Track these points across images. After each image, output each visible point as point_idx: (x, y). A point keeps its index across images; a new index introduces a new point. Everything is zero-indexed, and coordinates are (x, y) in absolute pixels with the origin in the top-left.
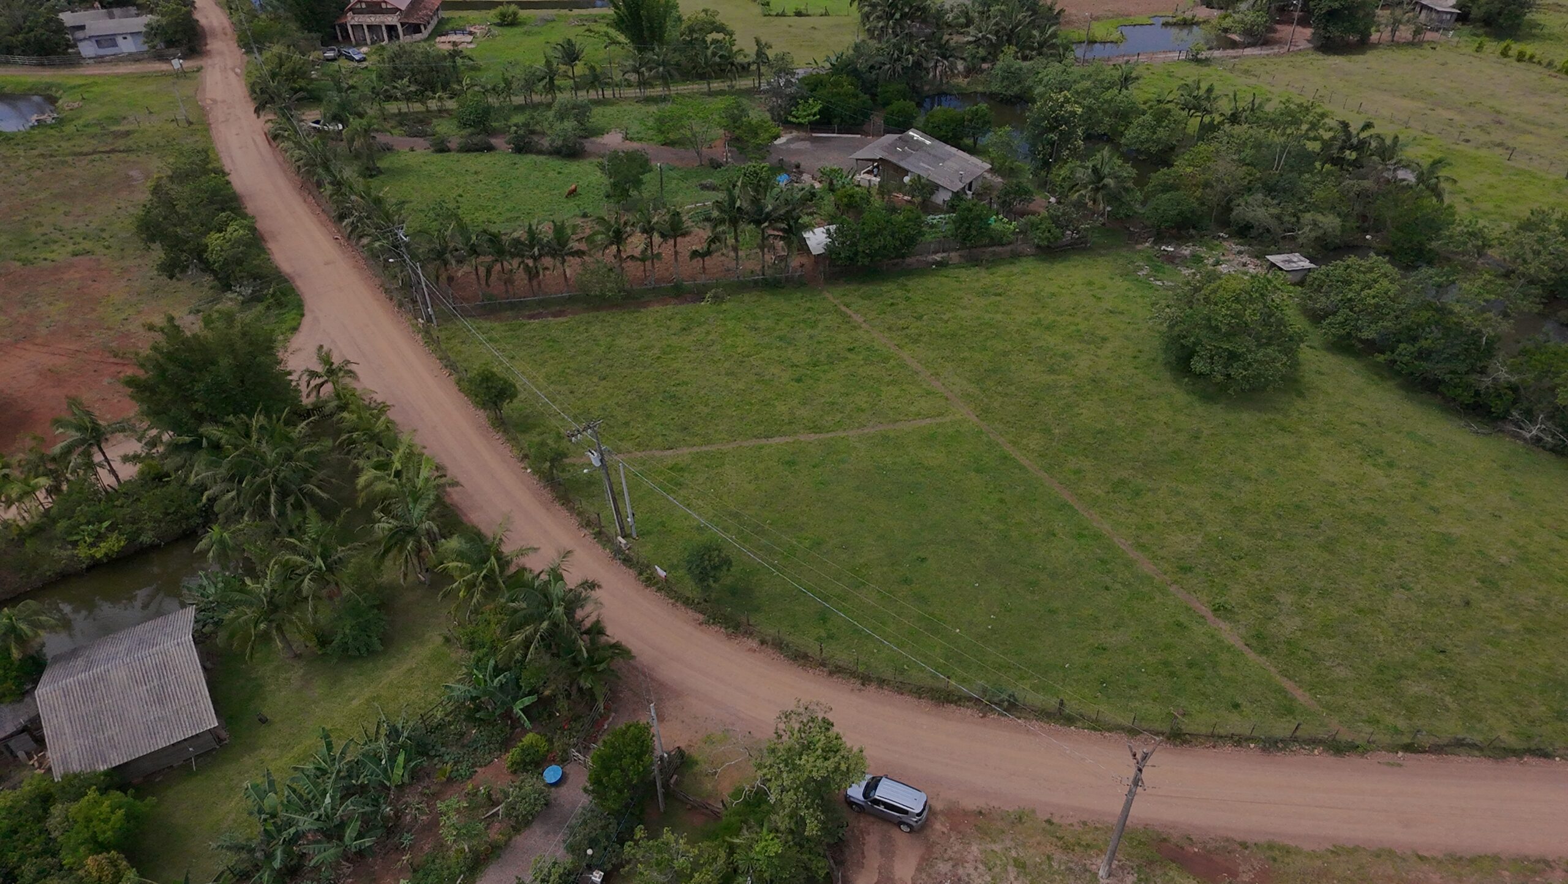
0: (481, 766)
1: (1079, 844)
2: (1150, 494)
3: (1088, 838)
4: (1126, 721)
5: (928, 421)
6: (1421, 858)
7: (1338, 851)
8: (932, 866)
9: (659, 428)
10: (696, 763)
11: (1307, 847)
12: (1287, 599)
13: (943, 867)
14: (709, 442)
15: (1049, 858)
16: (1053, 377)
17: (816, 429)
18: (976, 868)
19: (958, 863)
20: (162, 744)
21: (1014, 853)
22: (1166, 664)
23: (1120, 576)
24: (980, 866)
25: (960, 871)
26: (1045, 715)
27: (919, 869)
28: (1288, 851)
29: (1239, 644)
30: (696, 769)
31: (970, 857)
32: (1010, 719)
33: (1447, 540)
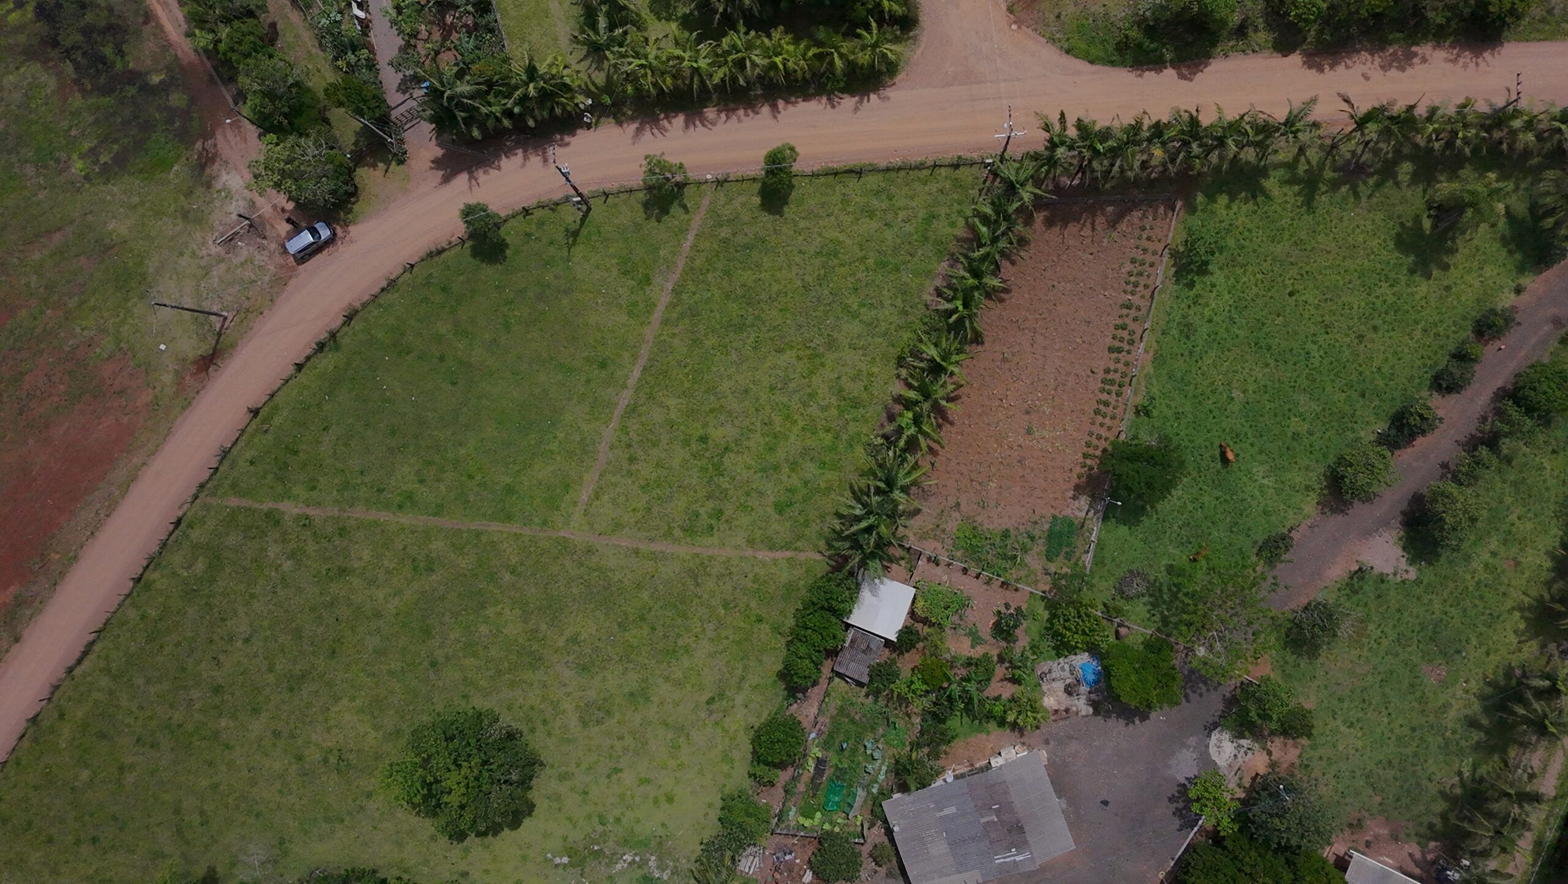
5: (585, 497)
6: (144, 465)
11: (179, 420)
23: (365, 490)
29: (281, 507)
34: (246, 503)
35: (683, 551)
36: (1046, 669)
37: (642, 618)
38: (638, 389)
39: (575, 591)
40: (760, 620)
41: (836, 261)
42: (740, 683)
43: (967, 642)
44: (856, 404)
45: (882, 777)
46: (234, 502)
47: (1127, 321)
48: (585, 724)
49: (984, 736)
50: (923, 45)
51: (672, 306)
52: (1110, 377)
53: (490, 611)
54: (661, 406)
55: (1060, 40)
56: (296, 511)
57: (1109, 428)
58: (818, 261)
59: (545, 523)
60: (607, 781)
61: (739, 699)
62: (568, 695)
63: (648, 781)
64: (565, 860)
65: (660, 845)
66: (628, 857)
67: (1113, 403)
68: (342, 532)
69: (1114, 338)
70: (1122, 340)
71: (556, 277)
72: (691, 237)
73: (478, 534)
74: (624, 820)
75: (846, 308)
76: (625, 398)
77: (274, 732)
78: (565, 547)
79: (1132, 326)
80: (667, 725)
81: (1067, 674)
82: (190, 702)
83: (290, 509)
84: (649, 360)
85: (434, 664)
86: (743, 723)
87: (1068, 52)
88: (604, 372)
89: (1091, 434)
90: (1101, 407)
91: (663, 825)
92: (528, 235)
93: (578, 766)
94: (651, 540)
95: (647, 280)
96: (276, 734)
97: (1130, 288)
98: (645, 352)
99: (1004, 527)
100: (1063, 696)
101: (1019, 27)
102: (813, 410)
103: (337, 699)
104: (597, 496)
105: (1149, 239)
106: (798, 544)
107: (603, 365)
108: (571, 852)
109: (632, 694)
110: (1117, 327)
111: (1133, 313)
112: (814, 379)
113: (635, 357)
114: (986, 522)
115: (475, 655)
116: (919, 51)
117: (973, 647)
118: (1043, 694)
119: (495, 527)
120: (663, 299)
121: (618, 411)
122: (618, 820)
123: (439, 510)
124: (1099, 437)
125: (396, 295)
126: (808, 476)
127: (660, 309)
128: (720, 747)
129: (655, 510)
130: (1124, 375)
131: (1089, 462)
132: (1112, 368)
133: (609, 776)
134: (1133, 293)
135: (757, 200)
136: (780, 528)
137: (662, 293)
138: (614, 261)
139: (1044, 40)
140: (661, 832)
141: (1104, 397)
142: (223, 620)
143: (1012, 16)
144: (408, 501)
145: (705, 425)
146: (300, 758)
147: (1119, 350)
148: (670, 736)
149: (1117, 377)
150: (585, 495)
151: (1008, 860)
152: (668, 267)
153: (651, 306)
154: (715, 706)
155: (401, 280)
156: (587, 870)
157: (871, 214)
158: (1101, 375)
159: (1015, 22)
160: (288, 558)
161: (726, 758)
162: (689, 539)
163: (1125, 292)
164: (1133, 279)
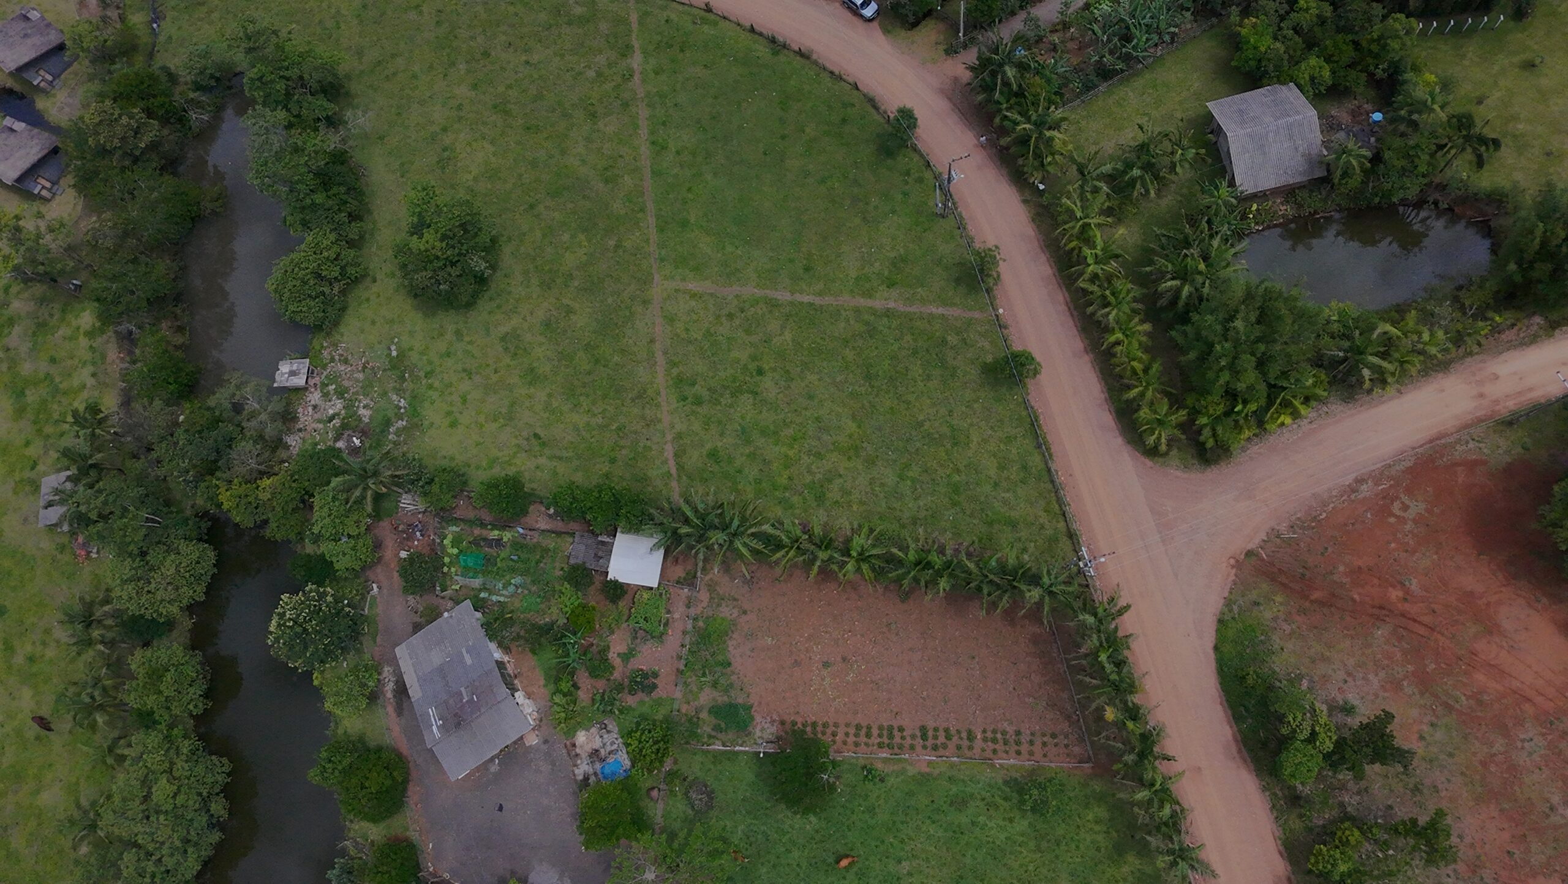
23: (662, 112)
29: (637, 53)
33: (475, 87)
34: (635, 26)
35: (660, 379)
36: (610, 727)
37: (597, 361)
38: (792, 303)
39: (610, 300)
40: (613, 461)
41: (949, 446)
42: (555, 457)
43: (622, 648)
44: (820, 499)
45: (494, 598)
46: (634, 17)
47: (955, 739)
48: (503, 339)
49: (542, 682)
50: (1186, 475)
51: (873, 312)
52: (896, 732)
53: (582, 237)
54: (783, 327)
55: (1231, 611)
56: (635, 66)
57: (845, 743)
58: (945, 430)
59: (662, 260)
60: (460, 369)
61: (542, 461)
62: (524, 319)
63: (464, 401)
64: (394, 353)
65: (416, 425)
66: (403, 403)
67: (870, 742)
68: (626, 105)
69: (936, 729)
70: (936, 737)
71: (876, 208)
72: (941, 311)
73: (642, 210)
74: (431, 393)
75: (907, 466)
76: (784, 296)
77: (461, 104)
78: (645, 281)
79: (952, 745)
80: (512, 406)
81: (609, 748)
82: (473, 38)
83: (636, 61)
84: (821, 306)
85: (532, 207)
86: (523, 468)
87: (1220, 621)
88: (801, 271)
89: (836, 725)
90: (864, 731)
91: (432, 424)
92: (908, 173)
93: (469, 343)
94: (665, 353)
95: (891, 284)
96: (460, 107)
97: (989, 735)
98: (828, 300)
99: (733, 661)
100: (588, 748)
101: (1233, 567)
102: (806, 460)
103: (492, 142)
104: (693, 296)
105: (1044, 744)
106: (684, 478)
107: (807, 269)
108: (401, 355)
109: (532, 370)
110: (947, 730)
111: (966, 743)
112: (835, 454)
113: (820, 294)
114: (734, 642)
115: (544, 236)
116: (1178, 473)
117: (619, 654)
118: (588, 730)
119: (652, 221)
120: (878, 304)
121: (770, 293)
122: (430, 387)
123: (657, 174)
124: (834, 734)
125: (830, 85)
126: (746, 471)
127: (869, 303)
128: (500, 454)
129: (691, 348)
130: (901, 747)
131: (808, 729)
132: (905, 734)
133: (464, 370)
134: (985, 740)
135: (989, 359)
136: (694, 459)
137: (885, 300)
138: (902, 251)
139: (1226, 594)
140: (426, 423)
141: (875, 732)
142: (540, 41)
143: (1242, 557)
144: (659, 147)
145: (774, 370)
146: (445, 130)
147: (924, 737)
148: (504, 411)
149: (897, 740)
150: (691, 286)
151: (433, 719)
152: (908, 298)
153: (869, 294)
154: (534, 441)
155: (843, 83)
156: (389, 373)
157: (1002, 468)
158: (895, 724)
159: (1237, 561)
160: (597, 72)
161: (494, 461)
162: (671, 382)
163: (984, 731)
164: (999, 736)
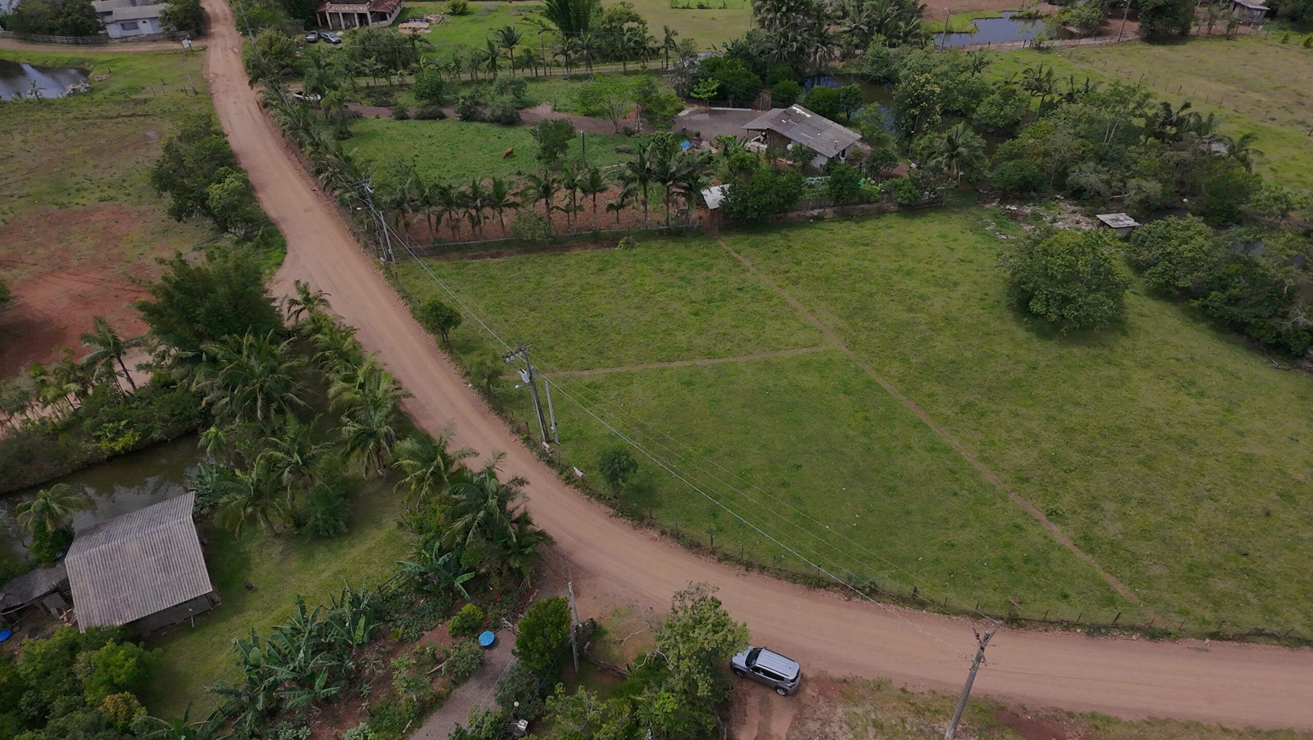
0: (427, 630)
1: (929, 710)
2: (993, 415)
3: (936, 705)
4: (969, 606)
5: (805, 350)
6: (1224, 730)
7: (1152, 722)
8: (804, 725)
9: (578, 352)
10: (606, 632)
11: (1125, 718)
12: (1110, 507)
13: (813, 726)
14: (620, 364)
15: (903, 721)
16: (912, 315)
17: (711, 355)
18: (841, 728)
19: (825, 722)
20: (167, 605)
21: (873, 716)
22: (1005, 559)
23: (966, 484)
24: (844, 726)
25: (827, 730)
26: (901, 600)
27: (793, 727)
28: (1108, 721)
29: (1069, 544)
30: (606, 637)
31: (836, 718)
32: (871, 603)
33: (1250, 459)
56: (1055, 528)
59: (848, 362)
63: (948, 248)
65: (977, 231)
66: (1003, 237)
68: (1022, 481)
73: (905, 393)
74: (985, 247)
76: (702, 362)
77: (1242, 437)
78: (853, 345)
80: (904, 254)
83: (1061, 535)
86: (860, 229)
91: (963, 233)
95: (591, 385)
96: (1240, 435)
113: (665, 370)
119: (887, 386)
120: (600, 372)
121: (718, 362)
122: (989, 249)
123: (917, 425)
127: (611, 371)
128: (886, 232)
137: (594, 375)
140: (968, 233)
142: (1230, 531)
144: (937, 448)
146: (1229, 412)
148: (909, 250)
150: (802, 352)
153: (614, 376)
154: (866, 243)
161: (888, 227)
162: (773, 295)
